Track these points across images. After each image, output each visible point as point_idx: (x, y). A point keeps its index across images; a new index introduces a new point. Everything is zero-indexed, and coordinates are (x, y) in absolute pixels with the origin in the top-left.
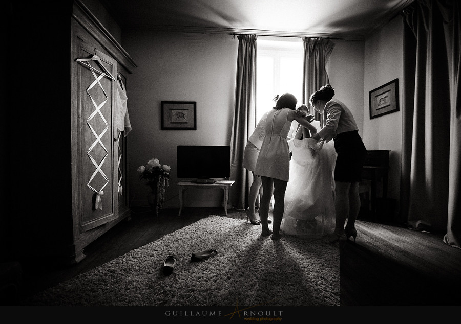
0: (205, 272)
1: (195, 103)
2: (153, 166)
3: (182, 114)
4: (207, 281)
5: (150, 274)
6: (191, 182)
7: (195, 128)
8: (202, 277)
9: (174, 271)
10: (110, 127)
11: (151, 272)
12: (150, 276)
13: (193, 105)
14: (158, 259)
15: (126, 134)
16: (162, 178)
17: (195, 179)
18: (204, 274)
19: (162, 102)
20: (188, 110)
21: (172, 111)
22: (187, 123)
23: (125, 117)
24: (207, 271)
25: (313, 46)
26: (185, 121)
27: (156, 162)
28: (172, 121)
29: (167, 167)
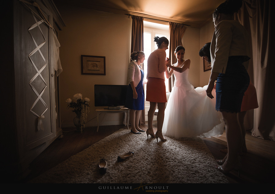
0: (130, 169)
1: (104, 58)
2: (78, 99)
3: (96, 64)
4: (134, 177)
5: (89, 174)
6: (105, 109)
7: (105, 74)
8: (130, 174)
9: (107, 171)
10: (48, 64)
11: (90, 173)
12: (89, 176)
13: (103, 59)
14: (92, 161)
15: (58, 74)
16: (85, 106)
17: (107, 107)
18: (130, 171)
19: (81, 55)
20: (100, 62)
21: (89, 62)
22: (99, 70)
23: (58, 61)
24: (132, 168)
25: (175, 28)
26: (98, 69)
27: (80, 95)
28: (89, 69)
29: (87, 99)
